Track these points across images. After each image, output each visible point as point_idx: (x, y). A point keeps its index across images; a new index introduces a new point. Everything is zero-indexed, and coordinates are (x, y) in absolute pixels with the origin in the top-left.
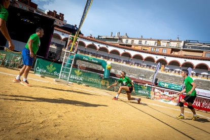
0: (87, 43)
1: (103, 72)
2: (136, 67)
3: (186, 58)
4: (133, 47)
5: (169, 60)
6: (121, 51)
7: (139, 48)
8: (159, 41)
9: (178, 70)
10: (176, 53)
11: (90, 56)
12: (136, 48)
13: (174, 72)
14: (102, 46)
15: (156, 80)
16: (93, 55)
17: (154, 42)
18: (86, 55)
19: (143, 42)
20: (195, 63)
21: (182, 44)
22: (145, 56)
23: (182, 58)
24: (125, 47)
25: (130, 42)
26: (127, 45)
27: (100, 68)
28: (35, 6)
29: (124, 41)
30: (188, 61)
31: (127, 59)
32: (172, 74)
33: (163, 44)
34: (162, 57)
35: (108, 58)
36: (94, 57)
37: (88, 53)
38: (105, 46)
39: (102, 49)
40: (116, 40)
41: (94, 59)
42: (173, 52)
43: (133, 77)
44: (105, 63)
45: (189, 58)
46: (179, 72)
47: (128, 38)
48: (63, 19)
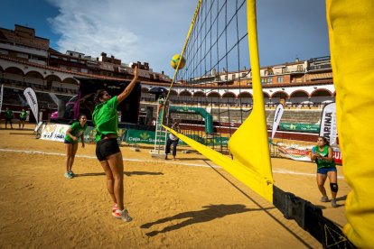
0: (179, 91)
1: (203, 123)
2: (244, 108)
3: (316, 84)
4: (235, 83)
5: (289, 91)
6: (222, 92)
7: (245, 83)
8: (269, 69)
9: (307, 102)
10: (299, 80)
11: (185, 106)
13: (300, 106)
14: (196, 91)
16: (188, 103)
17: (263, 71)
18: (180, 106)
21: (305, 65)
23: (309, 85)
24: (225, 86)
25: (230, 77)
26: (228, 83)
27: (199, 118)
28: (118, 62)
29: (223, 78)
30: (319, 87)
31: (231, 100)
32: (298, 109)
33: (277, 71)
34: (280, 89)
35: (206, 104)
36: (190, 106)
37: (183, 103)
38: (199, 90)
39: (198, 94)
40: (212, 79)
41: (191, 109)
42: (294, 79)
44: (204, 110)
45: (320, 84)
46: (309, 105)
47: (227, 73)
48: (148, 69)
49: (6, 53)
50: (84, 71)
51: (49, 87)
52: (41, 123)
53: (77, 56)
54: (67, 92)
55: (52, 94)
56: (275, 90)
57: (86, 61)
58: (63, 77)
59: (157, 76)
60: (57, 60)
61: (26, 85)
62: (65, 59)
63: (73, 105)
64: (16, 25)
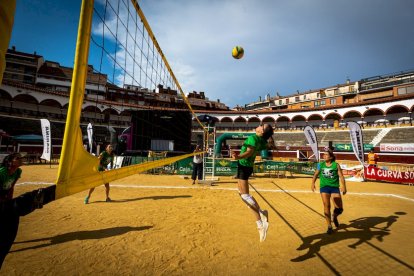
0: (234, 118)
2: (299, 131)
3: (368, 104)
4: (289, 108)
5: (342, 112)
6: (275, 117)
7: (298, 107)
8: (322, 92)
9: (360, 122)
10: (351, 101)
11: (240, 132)
12: (294, 108)
14: (250, 116)
15: (331, 143)
16: (243, 129)
17: (315, 94)
18: (236, 132)
19: (301, 98)
20: (384, 107)
21: (356, 86)
22: (307, 115)
23: (361, 105)
24: (279, 110)
25: (284, 101)
26: (282, 107)
29: (277, 102)
30: (371, 107)
31: (285, 124)
33: (329, 93)
34: (332, 111)
36: (245, 132)
37: (238, 129)
38: (254, 116)
39: (252, 120)
40: (267, 104)
42: (347, 100)
43: (299, 145)
45: (372, 104)
46: (362, 125)
47: (281, 97)
51: (106, 121)
56: (328, 112)
59: (213, 104)
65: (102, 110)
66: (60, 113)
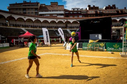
28: (97, 8)
48: (115, 8)
49: (49, 15)
50: (81, 17)
51: (66, 27)
52: (66, 42)
53: (76, 10)
54: (74, 28)
55: (68, 30)
57: (80, 11)
58: (71, 21)
59: (122, 11)
60: (68, 14)
61: (58, 28)
62: (71, 13)
63: (78, 33)
64: (51, 3)
65: (64, 22)
66: (49, 26)
